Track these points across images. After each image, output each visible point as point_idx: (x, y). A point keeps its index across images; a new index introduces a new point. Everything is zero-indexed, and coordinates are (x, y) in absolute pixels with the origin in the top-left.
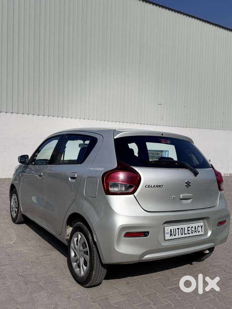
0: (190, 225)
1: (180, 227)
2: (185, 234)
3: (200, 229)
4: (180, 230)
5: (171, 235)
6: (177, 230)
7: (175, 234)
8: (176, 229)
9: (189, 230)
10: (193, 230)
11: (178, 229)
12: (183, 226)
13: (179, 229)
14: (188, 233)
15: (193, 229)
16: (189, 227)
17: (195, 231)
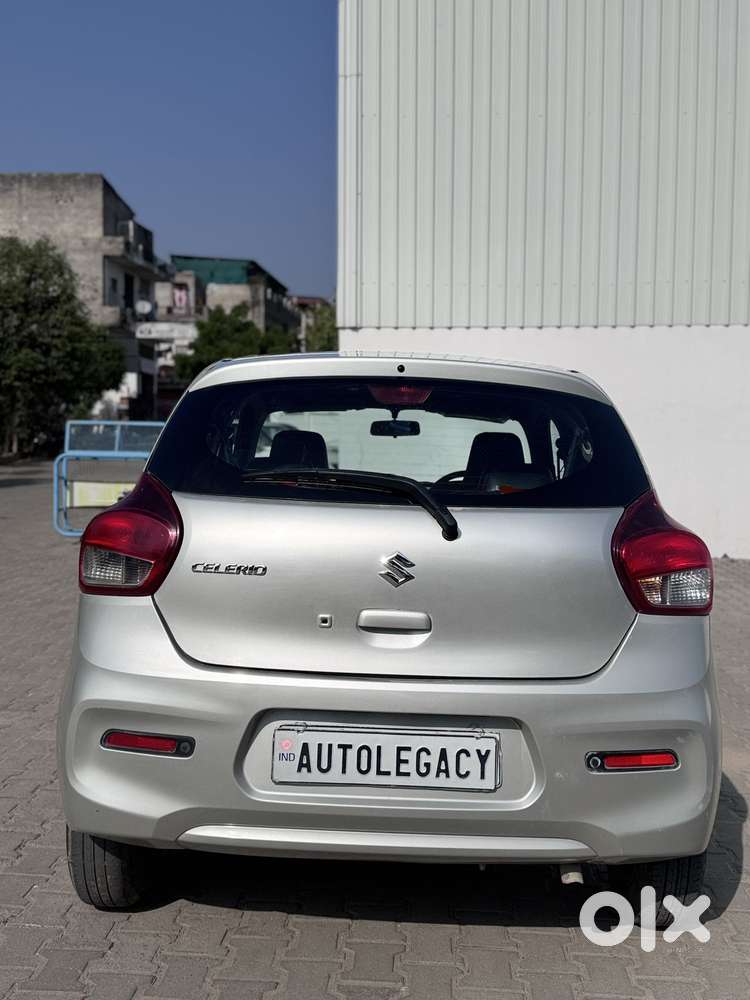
0: (416, 743)
1: (357, 740)
2: (379, 772)
3: (470, 764)
4: (352, 754)
5: (301, 765)
6: (337, 754)
7: (324, 766)
8: (330, 746)
9: (406, 762)
10: (427, 765)
11: (345, 747)
12: (372, 741)
13: (350, 747)
14: (399, 773)
15: (434, 760)
16: (409, 749)
17: (439, 771)
